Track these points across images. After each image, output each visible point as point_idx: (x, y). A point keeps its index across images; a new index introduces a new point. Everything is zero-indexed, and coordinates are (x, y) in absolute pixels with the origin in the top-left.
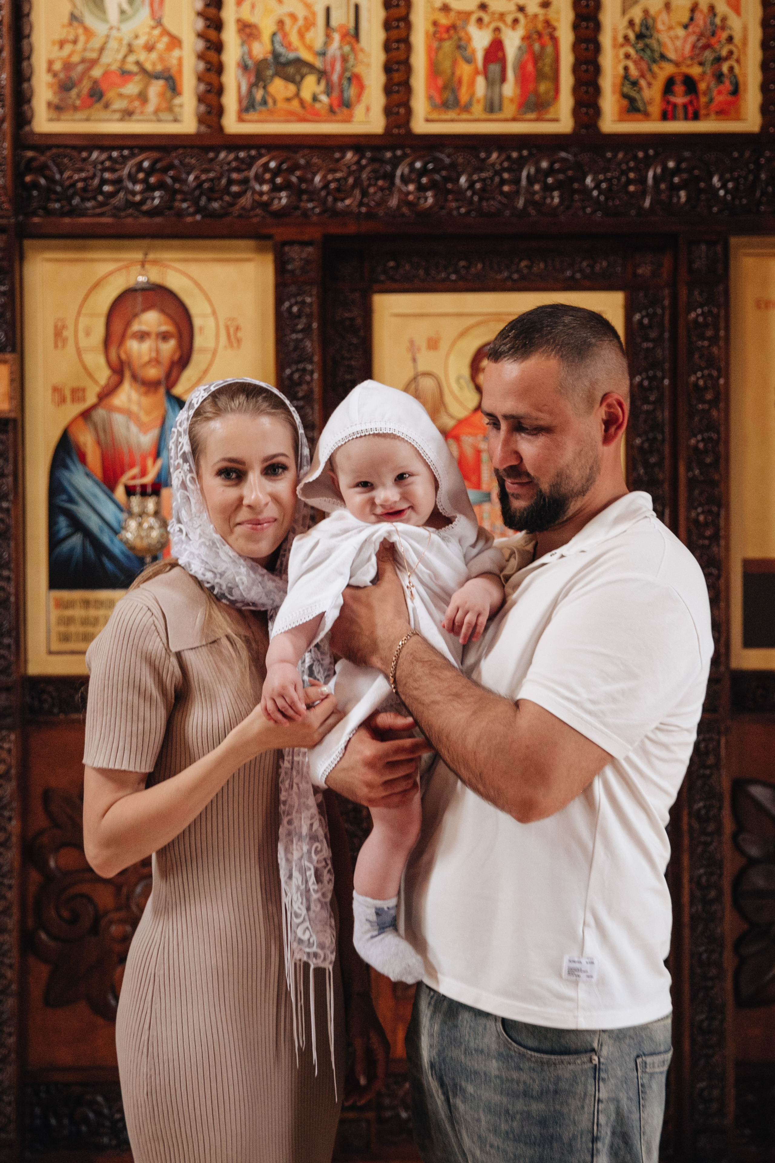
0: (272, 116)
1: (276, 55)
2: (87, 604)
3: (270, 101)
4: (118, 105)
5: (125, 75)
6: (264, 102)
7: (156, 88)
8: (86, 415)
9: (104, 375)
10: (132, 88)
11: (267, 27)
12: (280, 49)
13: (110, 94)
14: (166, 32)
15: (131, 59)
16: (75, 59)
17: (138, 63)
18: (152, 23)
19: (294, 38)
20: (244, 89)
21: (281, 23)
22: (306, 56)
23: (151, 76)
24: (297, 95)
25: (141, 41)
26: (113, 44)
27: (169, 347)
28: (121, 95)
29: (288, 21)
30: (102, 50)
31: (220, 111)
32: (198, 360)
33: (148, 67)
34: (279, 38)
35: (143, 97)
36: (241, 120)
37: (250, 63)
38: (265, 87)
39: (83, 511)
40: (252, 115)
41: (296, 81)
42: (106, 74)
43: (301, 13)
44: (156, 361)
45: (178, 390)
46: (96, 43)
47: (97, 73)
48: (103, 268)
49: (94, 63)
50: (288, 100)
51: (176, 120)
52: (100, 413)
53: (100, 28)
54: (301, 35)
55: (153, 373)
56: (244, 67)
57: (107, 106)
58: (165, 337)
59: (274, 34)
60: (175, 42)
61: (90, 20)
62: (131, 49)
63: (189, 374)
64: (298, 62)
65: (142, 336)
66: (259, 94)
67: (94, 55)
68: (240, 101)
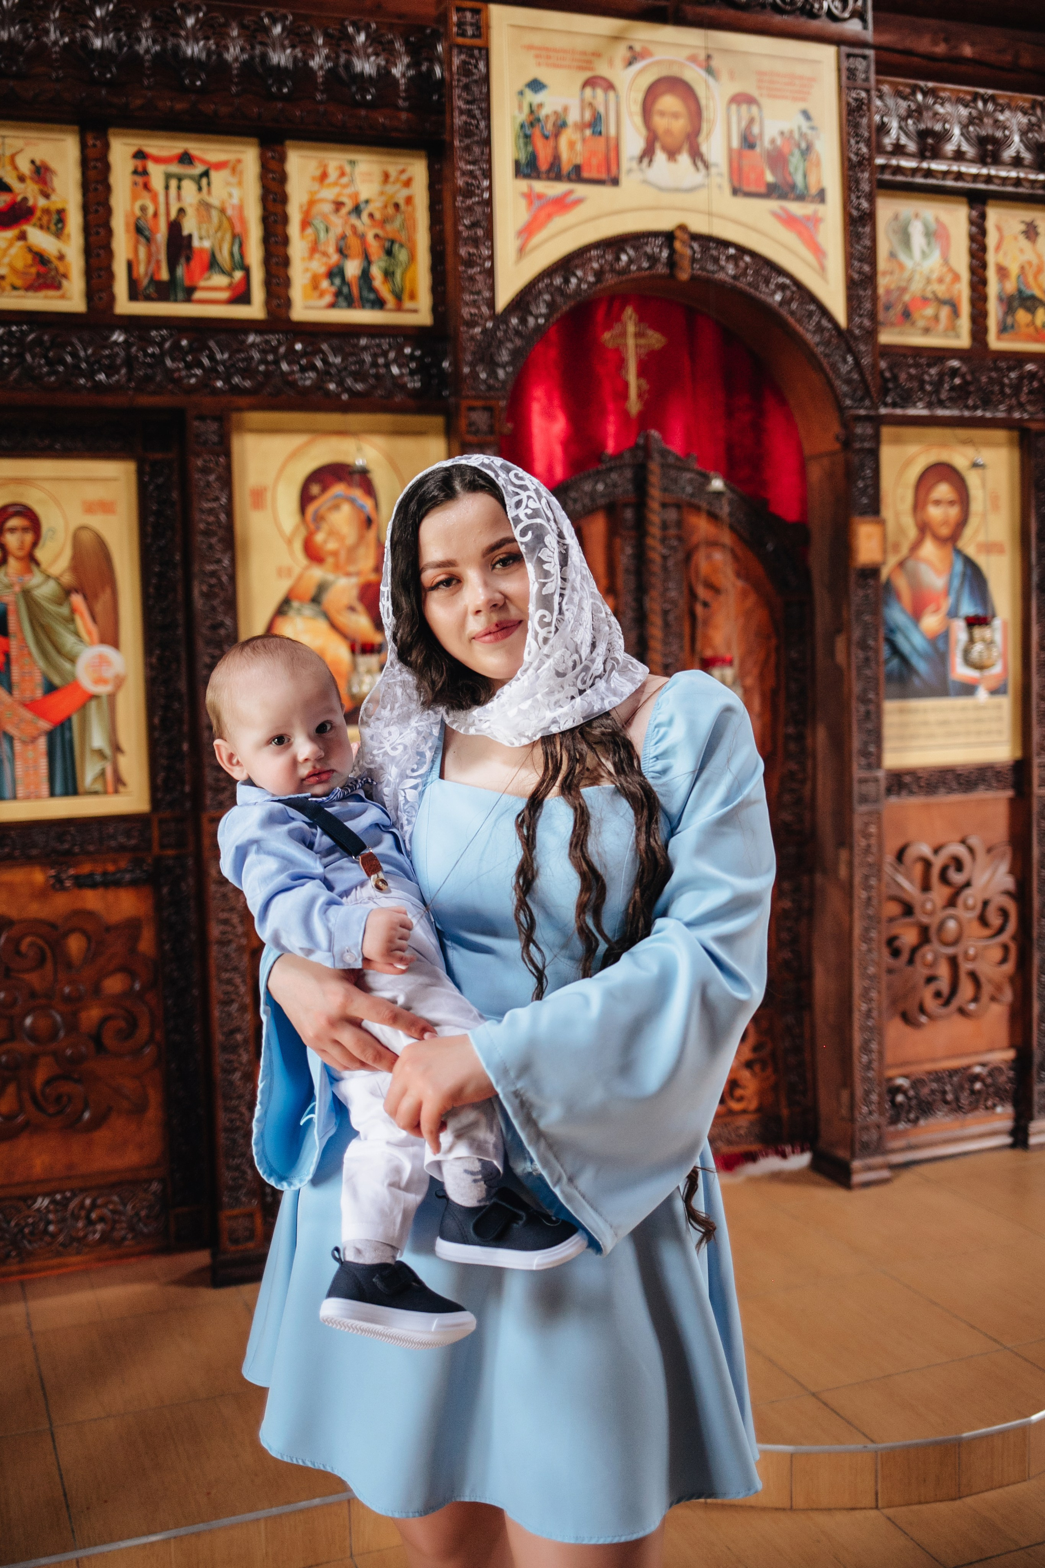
0: (1019, 338)
1: (1020, 292)
2: (902, 711)
3: (1016, 326)
4: (921, 323)
5: (925, 300)
6: (1013, 326)
7: (945, 312)
8: (901, 564)
9: (912, 533)
10: (929, 311)
11: (1014, 270)
12: (1023, 288)
13: (916, 315)
14: (951, 270)
15: (929, 288)
16: (893, 286)
17: (934, 293)
18: (941, 261)
19: (1031, 279)
20: (1001, 314)
21: (1022, 268)
22: (1038, 293)
23: (942, 302)
24: (1033, 323)
25: (935, 276)
26: (917, 277)
27: (954, 512)
28: (923, 317)
29: (1027, 267)
30: (910, 280)
31: (985, 330)
32: (974, 522)
33: (940, 295)
34: (1022, 277)
35: (936, 318)
36: (999, 338)
37: (1004, 296)
38: (1013, 316)
39: (900, 640)
40: (1005, 336)
41: (1031, 310)
42: (913, 299)
43: (1035, 261)
44: (945, 523)
45: (962, 544)
46: (906, 275)
47: (907, 298)
48: (912, 449)
49: (903, 290)
50: (1028, 325)
51: (958, 336)
52: (910, 564)
53: (909, 264)
54: (1036, 277)
55: (945, 531)
56: (1000, 299)
57: (913, 324)
58: (951, 503)
59: (1019, 277)
60: (956, 278)
61: (902, 257)
62: (928, 281)
63: (968, 532)
64: (1033, 298)
65: (937, 503)
66: (1009, 320)
67: (903, 284)
68: (998, 323)
